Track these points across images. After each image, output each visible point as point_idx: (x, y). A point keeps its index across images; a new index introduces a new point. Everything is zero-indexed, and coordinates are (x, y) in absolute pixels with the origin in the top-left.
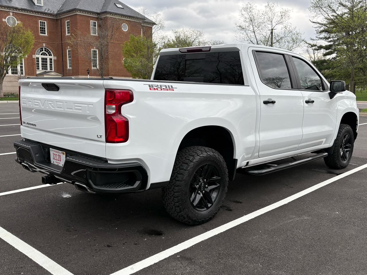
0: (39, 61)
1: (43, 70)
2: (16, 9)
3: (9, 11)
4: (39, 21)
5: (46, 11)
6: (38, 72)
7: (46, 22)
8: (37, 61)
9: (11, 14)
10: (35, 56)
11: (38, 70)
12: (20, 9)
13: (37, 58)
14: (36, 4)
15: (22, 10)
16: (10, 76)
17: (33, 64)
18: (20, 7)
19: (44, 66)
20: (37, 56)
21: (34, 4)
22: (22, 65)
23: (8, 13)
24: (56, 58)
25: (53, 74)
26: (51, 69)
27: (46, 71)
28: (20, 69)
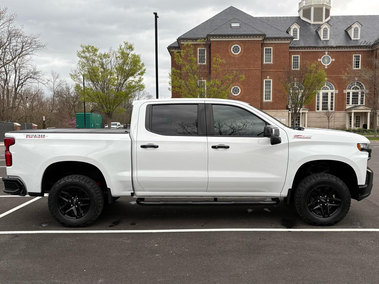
0: (349, 95)
1: (353, 105)
2: (331, 47)
3: (324, 50)
4: (354, 55)
5: (362, 44)
6: (347, 107)
7: (360, 55)
8: (348, 95)
9: (326, 53)
10: (346, 91)
11: (348, 105)
12: (335, 47)
13: (348, 93)
14: (353, 38)
15: (337, 47)
16: (320, 112)
17: (343, 99)
18: (334, 45)
19: (355, 101)
20: (348, 91)
21: (351, 39)
22: (333, 101)
23: (323, 53)
24: (367, 91)
25: (361, 108)
26: (362, 103)
27: (356, 105)
28: (330, 104)
